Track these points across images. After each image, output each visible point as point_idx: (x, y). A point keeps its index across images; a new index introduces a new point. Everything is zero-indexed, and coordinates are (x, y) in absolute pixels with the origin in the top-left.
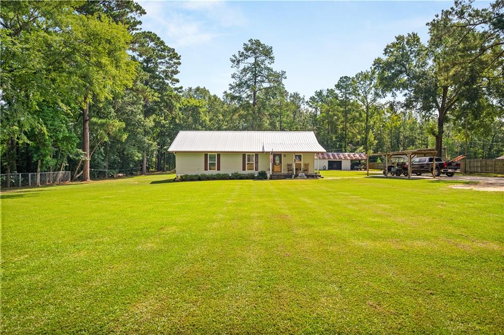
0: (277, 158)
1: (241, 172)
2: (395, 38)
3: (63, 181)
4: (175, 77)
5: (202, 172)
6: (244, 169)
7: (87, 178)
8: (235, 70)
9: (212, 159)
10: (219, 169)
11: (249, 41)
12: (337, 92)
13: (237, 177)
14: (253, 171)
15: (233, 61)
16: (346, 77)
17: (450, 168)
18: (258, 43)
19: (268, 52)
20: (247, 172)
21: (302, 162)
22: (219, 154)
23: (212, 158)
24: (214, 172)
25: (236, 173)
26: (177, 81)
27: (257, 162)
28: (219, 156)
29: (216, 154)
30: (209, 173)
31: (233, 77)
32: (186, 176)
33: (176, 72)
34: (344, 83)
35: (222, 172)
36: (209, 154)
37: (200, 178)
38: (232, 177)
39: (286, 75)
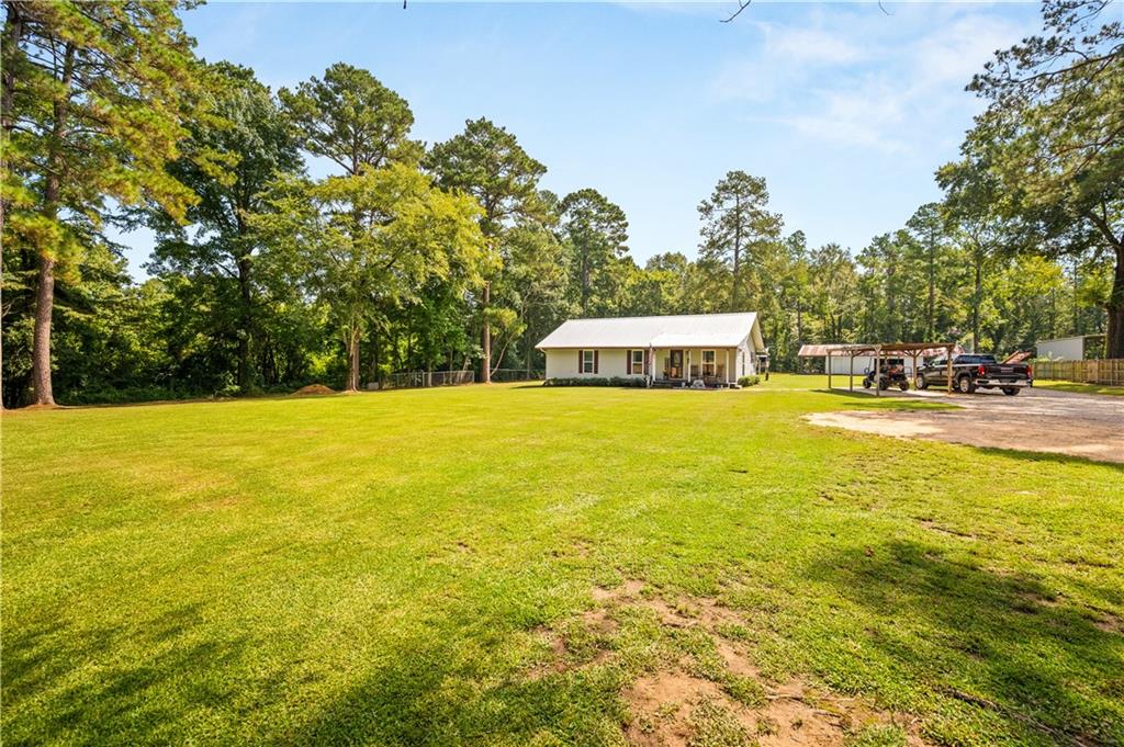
0: (677, 355)
1: (624, 375)
2: (973, 121)
3: (465, 381)
4: (622, 244)
5: (576, 374)
6: (629, 373)
8: (705, 223)
9: (588, 358)
10: (596, 372)
11: (727, 175)
12: (913, 233)
13: (617, 383)
14: (641, 375)
15: (701, 210)
17: (993, 378)
18: (740, 176)
19: (758, 188)
20: (634, 376)
21: (715, 363)
22: (597, 351)
23: (588, 355)
24: (591, 376)
26: (626, 249)
27: (647, 363)
28: (596, 353)
29: (593, 350)
30: (584, 376)
31: (702, 234)
32: (554, 379)
33: (625, 238)
34: (927, 216)
35: (600, 376)
36: (584, 350)
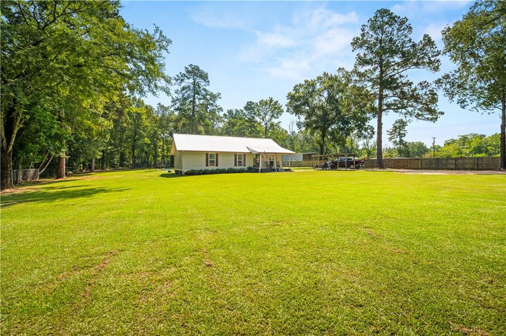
0: (258, 157)
1: (234, 167)
3: (34, 178)
5: (204, 168)
6: (236, 166)
7: (63, 175)
9: (212, 157)
10: (217, 165)
11: (190, 66)
12: (245, 112)
14: (242, 167)
15: (177, 80)
16: (251, 102)
18: (197, 68)
19: (204, 77)
20: (238, 167)
21: (274, 160)
22: (217, 154)
24: (215, 168)
25: (231, 168)
27: (245, 160)
29: (215, 153)
30: (210, 168)
32: (193, 171)
34: (250, 106)
35: (220, 167)
36: (209, 153)
37: (205, 173)
38: (229, 172)
39: (221, 96)
